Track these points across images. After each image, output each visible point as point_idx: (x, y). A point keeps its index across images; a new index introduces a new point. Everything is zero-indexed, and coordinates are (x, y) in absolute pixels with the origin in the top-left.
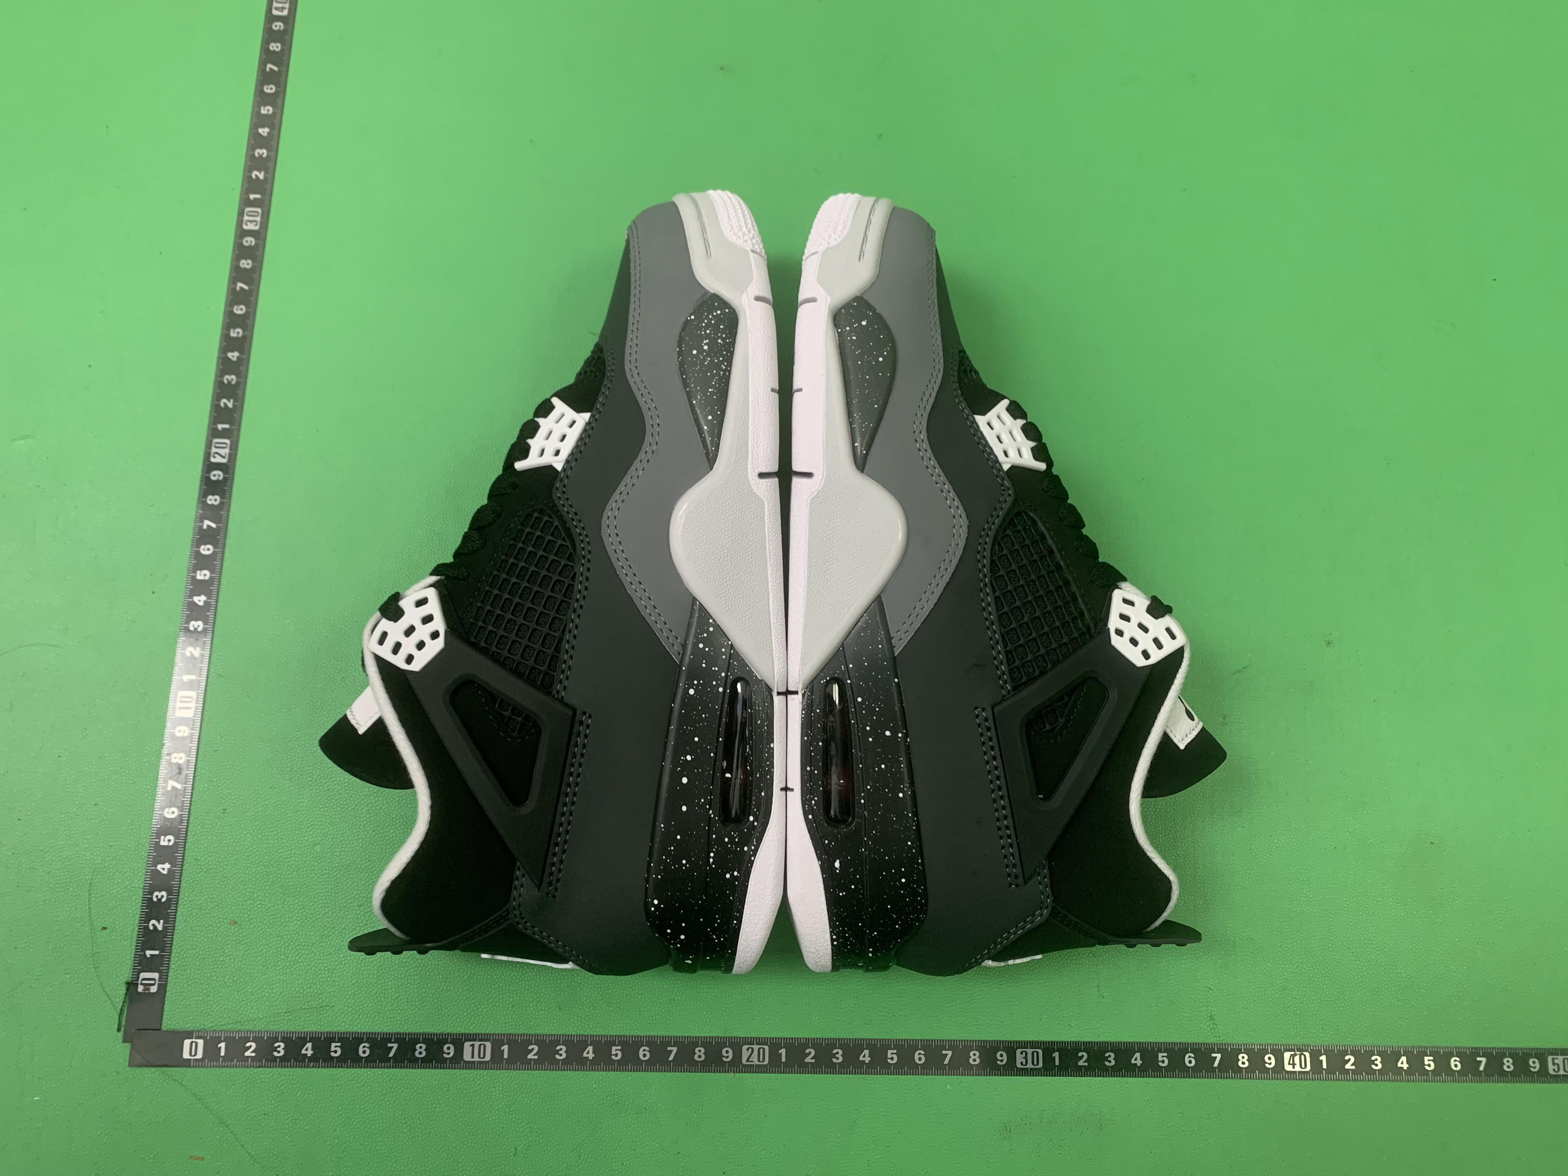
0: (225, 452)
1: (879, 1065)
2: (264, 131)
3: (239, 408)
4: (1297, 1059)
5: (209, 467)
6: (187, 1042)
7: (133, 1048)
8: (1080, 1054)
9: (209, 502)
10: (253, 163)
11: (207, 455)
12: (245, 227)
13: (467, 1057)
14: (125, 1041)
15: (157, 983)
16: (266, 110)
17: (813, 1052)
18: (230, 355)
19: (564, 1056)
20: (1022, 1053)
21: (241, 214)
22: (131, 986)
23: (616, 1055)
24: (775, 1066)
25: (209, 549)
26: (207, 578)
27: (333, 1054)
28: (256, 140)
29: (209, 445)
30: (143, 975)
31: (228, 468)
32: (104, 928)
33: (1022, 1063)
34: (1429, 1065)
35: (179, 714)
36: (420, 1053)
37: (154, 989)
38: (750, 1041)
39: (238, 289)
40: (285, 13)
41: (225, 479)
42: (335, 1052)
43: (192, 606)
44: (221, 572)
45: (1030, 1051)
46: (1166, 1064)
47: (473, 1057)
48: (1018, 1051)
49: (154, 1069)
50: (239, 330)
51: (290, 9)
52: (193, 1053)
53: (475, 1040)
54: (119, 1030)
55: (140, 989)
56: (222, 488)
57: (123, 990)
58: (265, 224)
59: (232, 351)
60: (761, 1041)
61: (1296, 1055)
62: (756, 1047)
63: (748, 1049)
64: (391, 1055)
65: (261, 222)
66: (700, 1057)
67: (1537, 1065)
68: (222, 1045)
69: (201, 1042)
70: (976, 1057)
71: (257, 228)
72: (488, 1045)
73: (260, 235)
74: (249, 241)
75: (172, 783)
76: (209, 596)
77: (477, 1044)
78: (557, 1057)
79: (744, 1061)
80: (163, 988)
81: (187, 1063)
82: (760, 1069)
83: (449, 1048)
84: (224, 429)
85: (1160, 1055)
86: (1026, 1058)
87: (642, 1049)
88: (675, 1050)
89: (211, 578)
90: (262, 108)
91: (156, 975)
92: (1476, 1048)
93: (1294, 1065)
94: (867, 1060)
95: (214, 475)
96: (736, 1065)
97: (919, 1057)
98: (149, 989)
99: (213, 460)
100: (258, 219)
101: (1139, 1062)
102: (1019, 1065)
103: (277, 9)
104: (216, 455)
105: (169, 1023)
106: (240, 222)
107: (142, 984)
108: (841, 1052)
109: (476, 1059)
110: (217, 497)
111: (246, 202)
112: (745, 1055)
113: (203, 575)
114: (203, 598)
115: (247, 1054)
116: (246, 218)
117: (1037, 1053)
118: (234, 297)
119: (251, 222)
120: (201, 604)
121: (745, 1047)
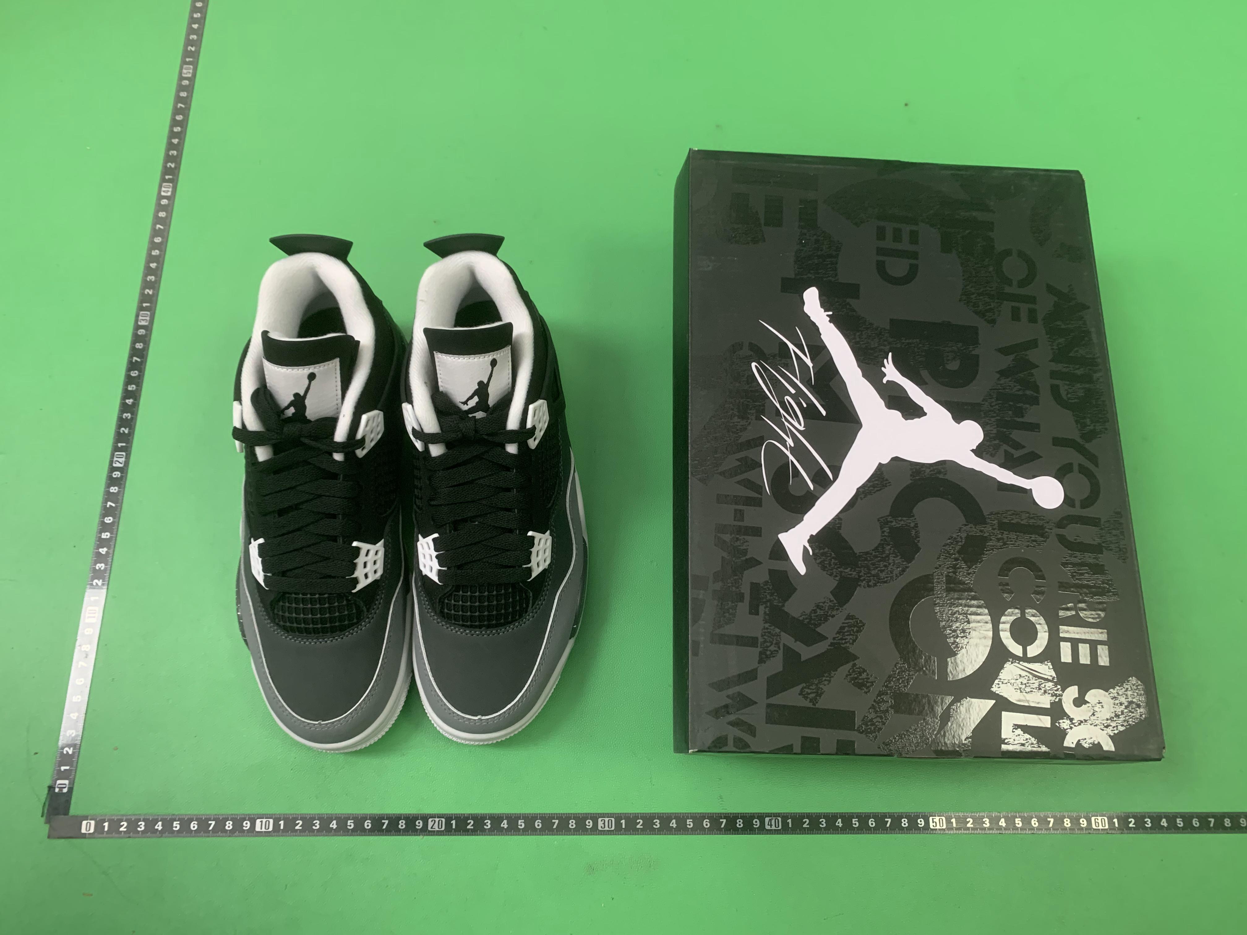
0: (122, 460)
1: (513, 829)
2: (153, 265)
3: (131, 434)
4: (773, 822)
5: (112, 469)
6: (84, 823)
7: (51, 826)
8: (638, 821)
9: (111, 491)
10: (146, 285)
11: (111, 462)
12: (140, 323)
13: (258, 828)
14: (46, 823)
15: (67, 786)
16: (156, 253)
17: (472, 822)
18: (127, 401)
19: (318, 827)
20: (602, 821)
21: (137, 316)
22: (51, 788)
23: (350, 826)
24: (448, 831)
25: (110, 520)
26: (108, 537)
27: (174, 829)
28: (148, 271)
29: (112, 456)
30: (59, 782)
31: (123, 470)
32: (36, 753)
33: (602, 827)
34: (855, 824)
35: (88, 621)
36: (229, 827)
37: (65, 790)
38: (433, 816)
39: (134, 361)
40: (169, 194)
41: (122, 477)
42: (176, 827)
43: (99, 554)
44: (117, 534)
45: (607, 819)
46: (692, 826)
47: (261, 829)
48: (600, 820)
49: (62, 841)
50: (134, 386)
51: (172, 192)
52: (88, 829)
53: (263, 818)
54: (42, 816)
55: (57, 790)
56: (120, 482)
57: (46, 791)
58: (152, 321)
59: (129, 399)
60: (440, 816)
61: (772, 819)
62: (437, 820)
63: (432, 821)
64: (211, 828)
65: (150, 320)
66: (402, 826)
67: (923, 823)
68: (106, 824)
69: (93, 822)
70: (573, 824)
71: (147, 324)
72: (271, 821)
73: (148, 328)
74: (141, 332)
75: (81, 663)
76: (109, 548)
77: (264, 820)
78: (314, 827)
79: (429, 829)
80: (71, 790)
81: (84, 836)
82: (439, 833)
83: (247, 824)
84: (122, 446)
85: (688, 821)
86: (604, 824)
87: (367, 821)
88: (387, 822)
89: (111, 537)
90: (153, 251)
91: (66, 782)
92: (884, 813)
93: (771, 825)
94: (506, 826)
95: (115, 475)
96: (425, 831)
97: (538, 824)
98: (62, 791)
99: (114, 465)
100: (148, 318)
101: (675, 826)
102: (600, 828)
103: (164, 191)
104: (117, 462)
105: (74, 810)
106: (137, 320)
107: (58, 787)
108: (489, 822)
109: (263, 830)
110: (116, 488)
111: (141, 308)
112: (430, 824)
113: (106, 535)
114: (105, 549)
115: (122, 829)
116: (140, 318)
117: (611, 820)
118: (132, 366)
119: (143, 320)
120: (104, 553)
121: (430, 820)
